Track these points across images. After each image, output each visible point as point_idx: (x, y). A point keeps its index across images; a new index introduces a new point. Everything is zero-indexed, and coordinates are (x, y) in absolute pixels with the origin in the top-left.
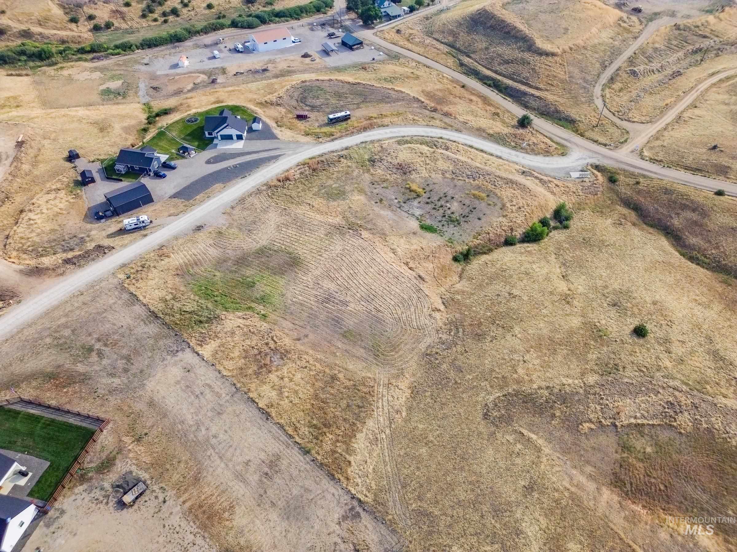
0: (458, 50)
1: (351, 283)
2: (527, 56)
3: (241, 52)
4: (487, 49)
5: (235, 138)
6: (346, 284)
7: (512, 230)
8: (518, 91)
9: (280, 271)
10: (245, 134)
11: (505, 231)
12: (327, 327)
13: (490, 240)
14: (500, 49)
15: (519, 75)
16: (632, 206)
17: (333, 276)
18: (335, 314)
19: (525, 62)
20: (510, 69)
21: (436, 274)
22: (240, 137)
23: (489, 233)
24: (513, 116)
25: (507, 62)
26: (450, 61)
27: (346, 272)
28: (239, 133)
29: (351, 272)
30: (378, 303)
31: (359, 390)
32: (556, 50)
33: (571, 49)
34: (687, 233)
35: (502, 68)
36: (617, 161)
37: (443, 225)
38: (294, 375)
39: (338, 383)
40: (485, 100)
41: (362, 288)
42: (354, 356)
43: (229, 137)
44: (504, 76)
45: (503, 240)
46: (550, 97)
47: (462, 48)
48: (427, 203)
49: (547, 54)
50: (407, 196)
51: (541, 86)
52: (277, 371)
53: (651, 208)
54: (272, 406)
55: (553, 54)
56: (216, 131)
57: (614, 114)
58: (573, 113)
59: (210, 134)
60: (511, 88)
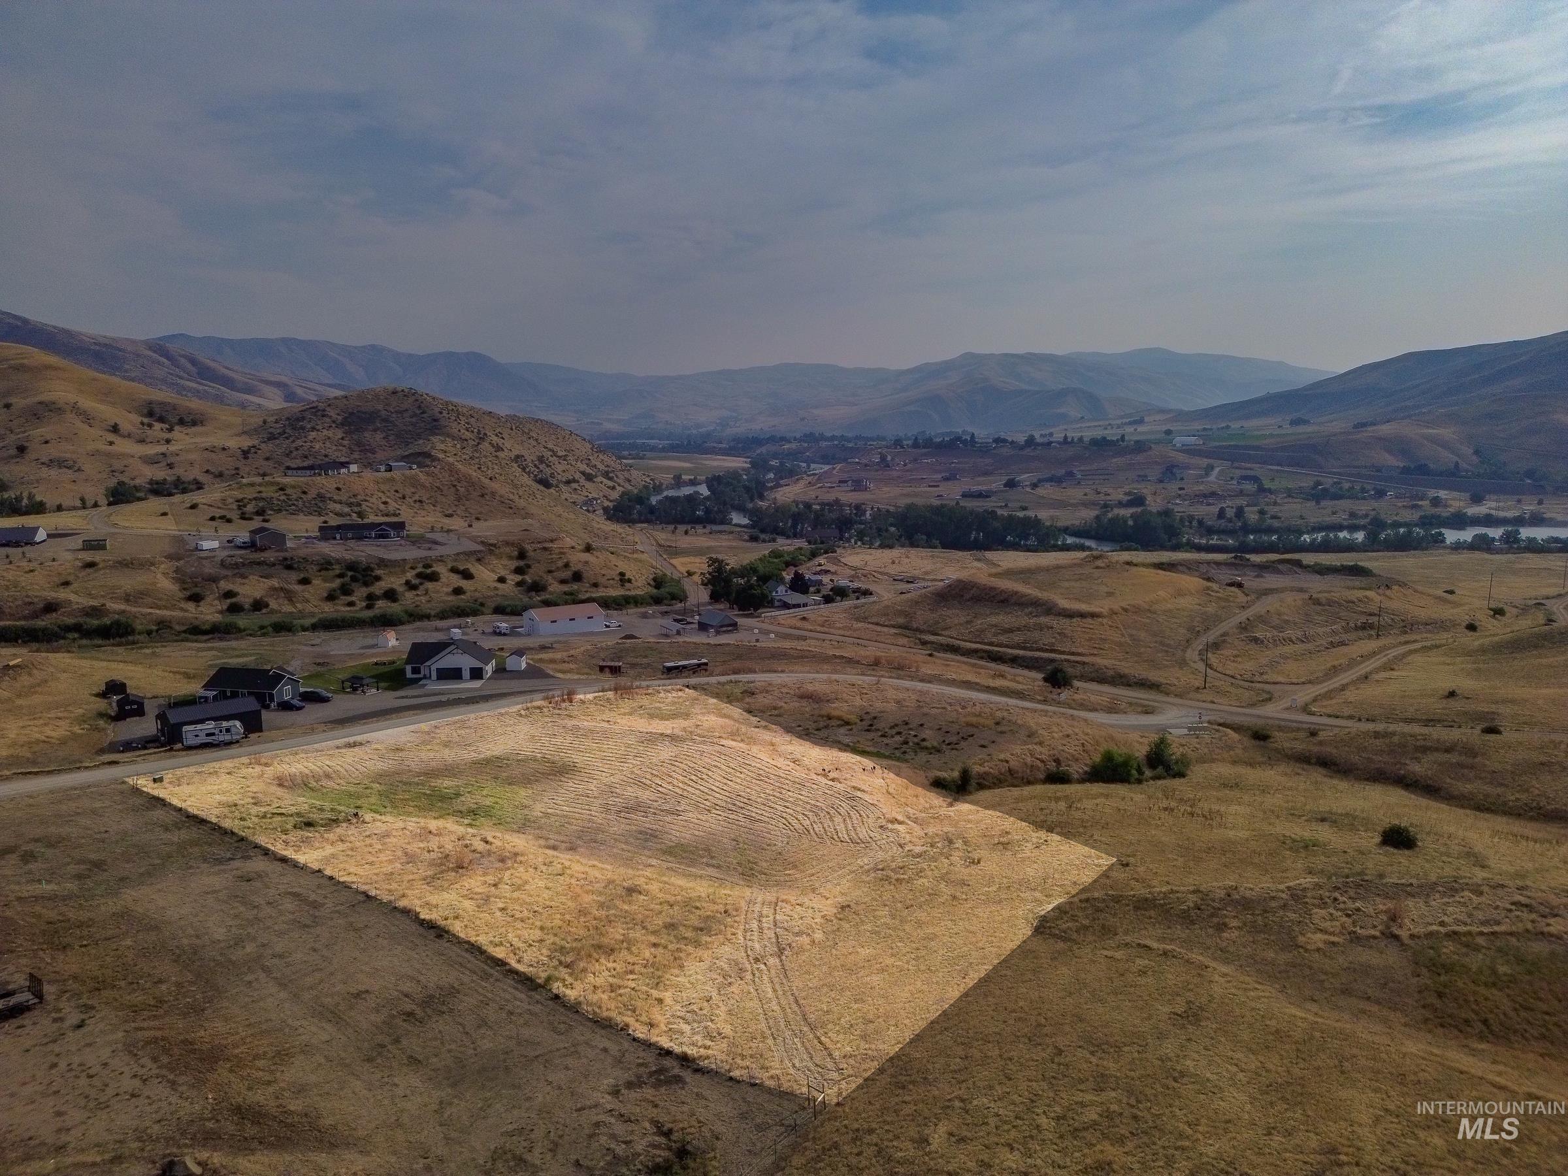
0: (917, 630)
1: (689, 789)
2: (1043, 620)
3: (505, 634)
4: (968, 622)
5: (466, 674)
6: (677, 790)
7: (1057, 761)
8: (1037, 659)
9: (527, 781)
10: (489, 669)
11: (1042, 761)
12: (626, 843)
13: (1010, 770)
14: (993, 620)
15: (1036, 642)
16: (1313, 761)
17: (648, 782)
18: (647, 825)
19: (1041, 628)
20: (1017, 638)
21: (891, 791)
22: (477, 674)
23: (1007, 762)
24: (1034, 680)
25: (1011, 631)
26: (904, 641)
27: (681, 778)
28: (478, 664)
29: (693, 777)
30: (754, 812)
31: (697, 908)
32: (1097, 610)
33: (1126, 610)
34: (1448, 780)
35: (1003, 639)
36: (1259, 716)
37: (905, 752)
38: (526, 882)
39: (642, 897)
40: (974, 665)
41: (717, 795)
42: (690, 875)
43: (454, 674)
44: (1007, 646)
45: (1042, 776)
46: (1100, 661)
47: (925, 627)
48: (868, 730)
49: (1082, 615)
50: (822, 724)
51: (1080, 650)
52: (485, 874)
53: (1355, 758)
54: (456, 918)
55: (1093, 615)
56: (428, 663)
57: (1233, 677)
58: (1153, 676)
59: (416, 671)
60: (1023, 658)
